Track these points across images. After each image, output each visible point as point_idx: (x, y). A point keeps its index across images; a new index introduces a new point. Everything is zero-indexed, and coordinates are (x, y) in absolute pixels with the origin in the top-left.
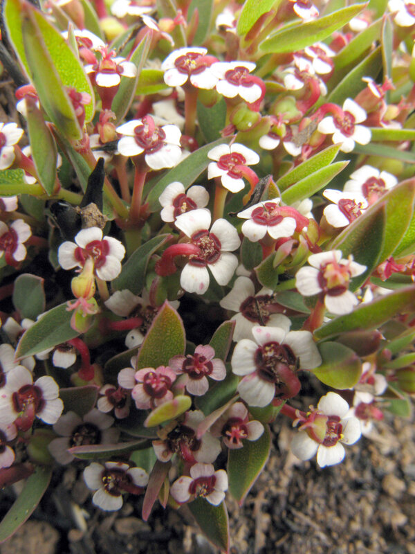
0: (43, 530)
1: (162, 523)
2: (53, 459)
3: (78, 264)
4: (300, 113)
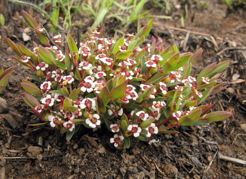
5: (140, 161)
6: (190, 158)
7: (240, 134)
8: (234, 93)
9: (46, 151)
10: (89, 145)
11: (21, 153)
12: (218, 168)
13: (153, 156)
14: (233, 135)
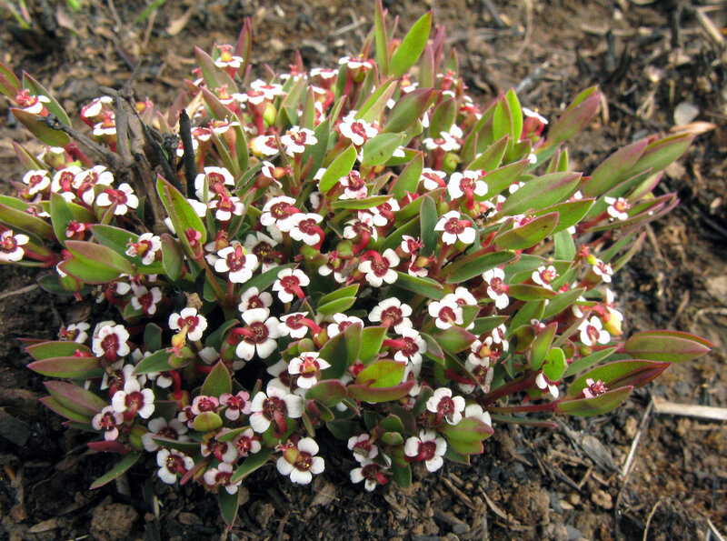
0: (128, 510)
1: (212, 521)
2: (143, 446)
3: (179, 327)
4: (352, 254)
5: (439, 492)
6: (578, 441)
7: (707, 310)
8: (684, 176)
9: (152, 522)
10: (285, 492)
11: (70, 528)
12: (652, 440)
13: (476, 472)
14: (686, 316)
